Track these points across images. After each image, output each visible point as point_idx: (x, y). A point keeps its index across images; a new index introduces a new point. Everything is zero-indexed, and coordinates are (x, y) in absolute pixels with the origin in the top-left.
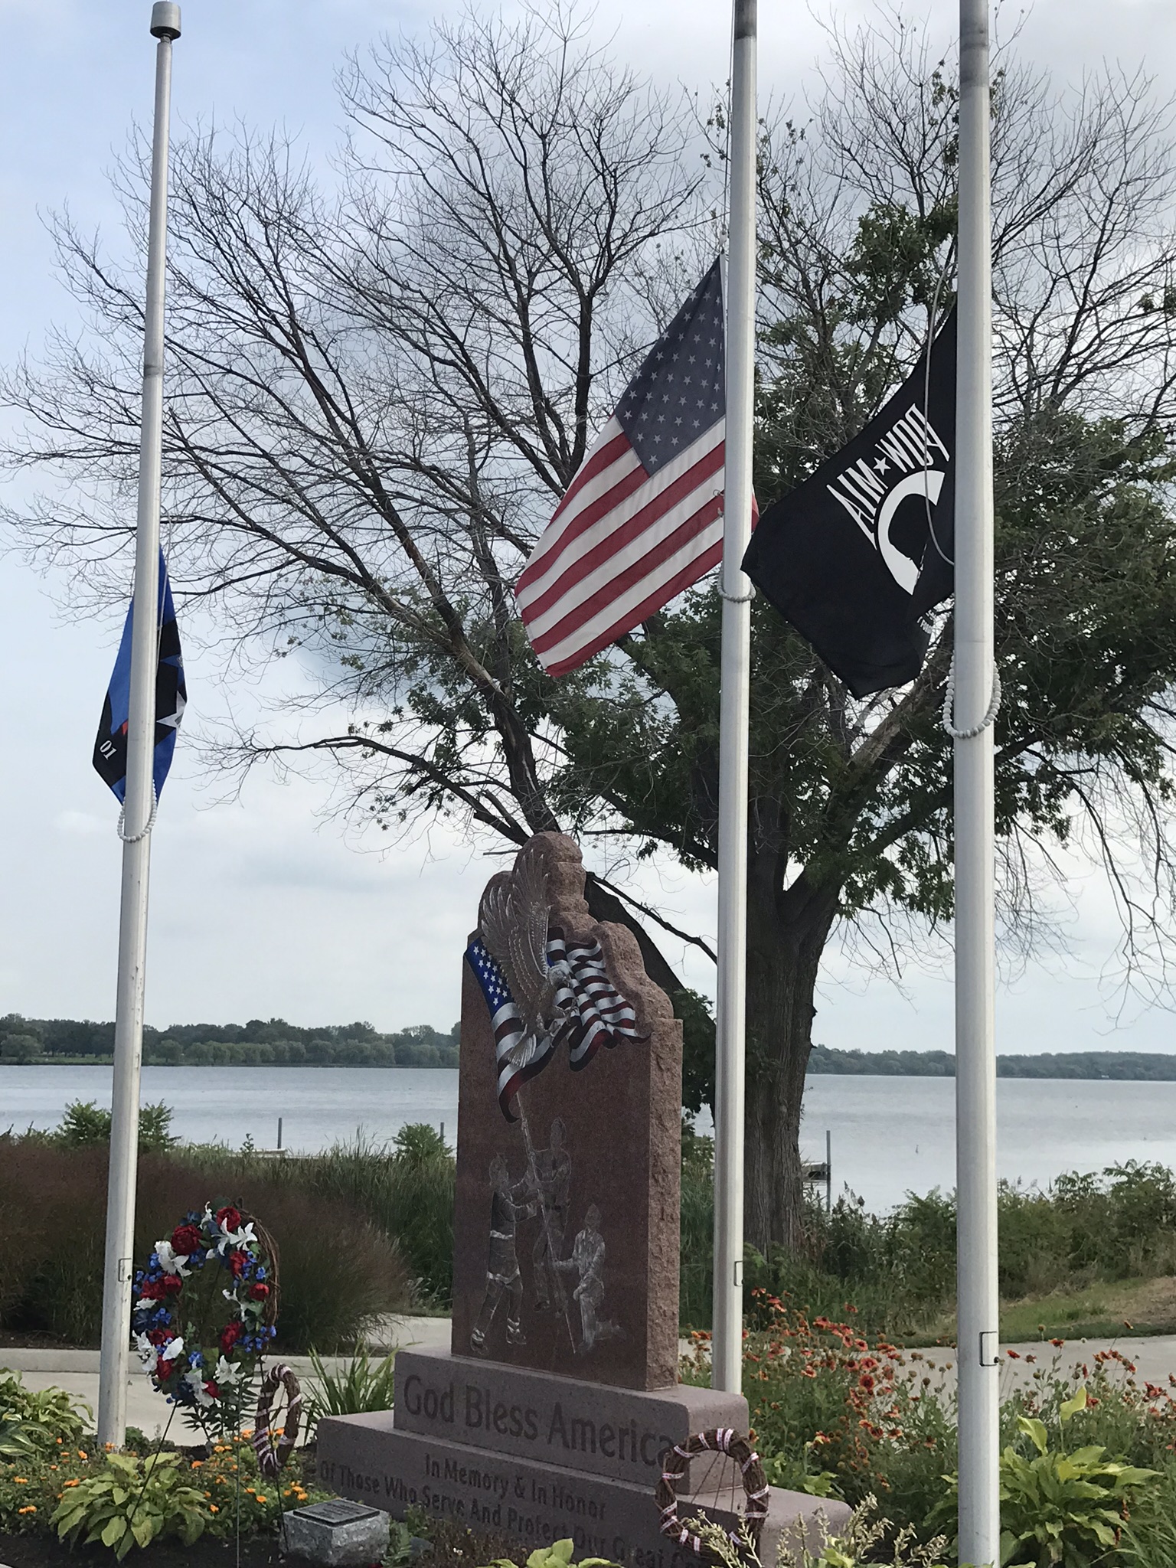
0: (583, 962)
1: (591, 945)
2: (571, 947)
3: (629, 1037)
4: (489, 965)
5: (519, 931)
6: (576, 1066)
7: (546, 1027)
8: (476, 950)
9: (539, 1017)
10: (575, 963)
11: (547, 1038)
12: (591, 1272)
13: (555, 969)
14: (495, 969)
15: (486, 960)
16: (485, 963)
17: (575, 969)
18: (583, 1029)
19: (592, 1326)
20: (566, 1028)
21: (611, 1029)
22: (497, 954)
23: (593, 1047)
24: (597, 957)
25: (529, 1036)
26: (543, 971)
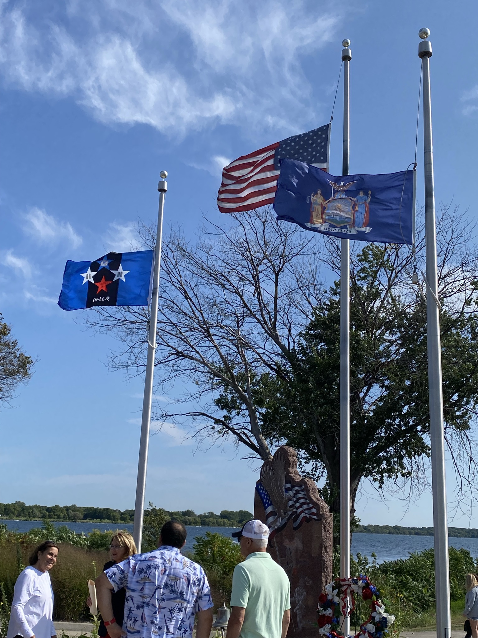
0: (298, 492)
1: (301, 486)
2: (293, 487)
3: (314, 519)
4: (264, 492)
5: (275, 481)
6: (296, 529)
7: (285, 514)
8: (259, 487)
9: (282, 511)
10: (295, 492)
11: (285, 519)
12: (300, 602)
13: (288, 494)
14: (266, 493)
15: (263, 490)
16: (263, 491)
17: (295, 494)
18: (298, 516)
19: (301, 622)
20: (292, 515)
21: (308, 516)
22: (267, 488)
23: (301, 522)
24: (302, 490)
25: (278, 517)
26: (283, 495)
